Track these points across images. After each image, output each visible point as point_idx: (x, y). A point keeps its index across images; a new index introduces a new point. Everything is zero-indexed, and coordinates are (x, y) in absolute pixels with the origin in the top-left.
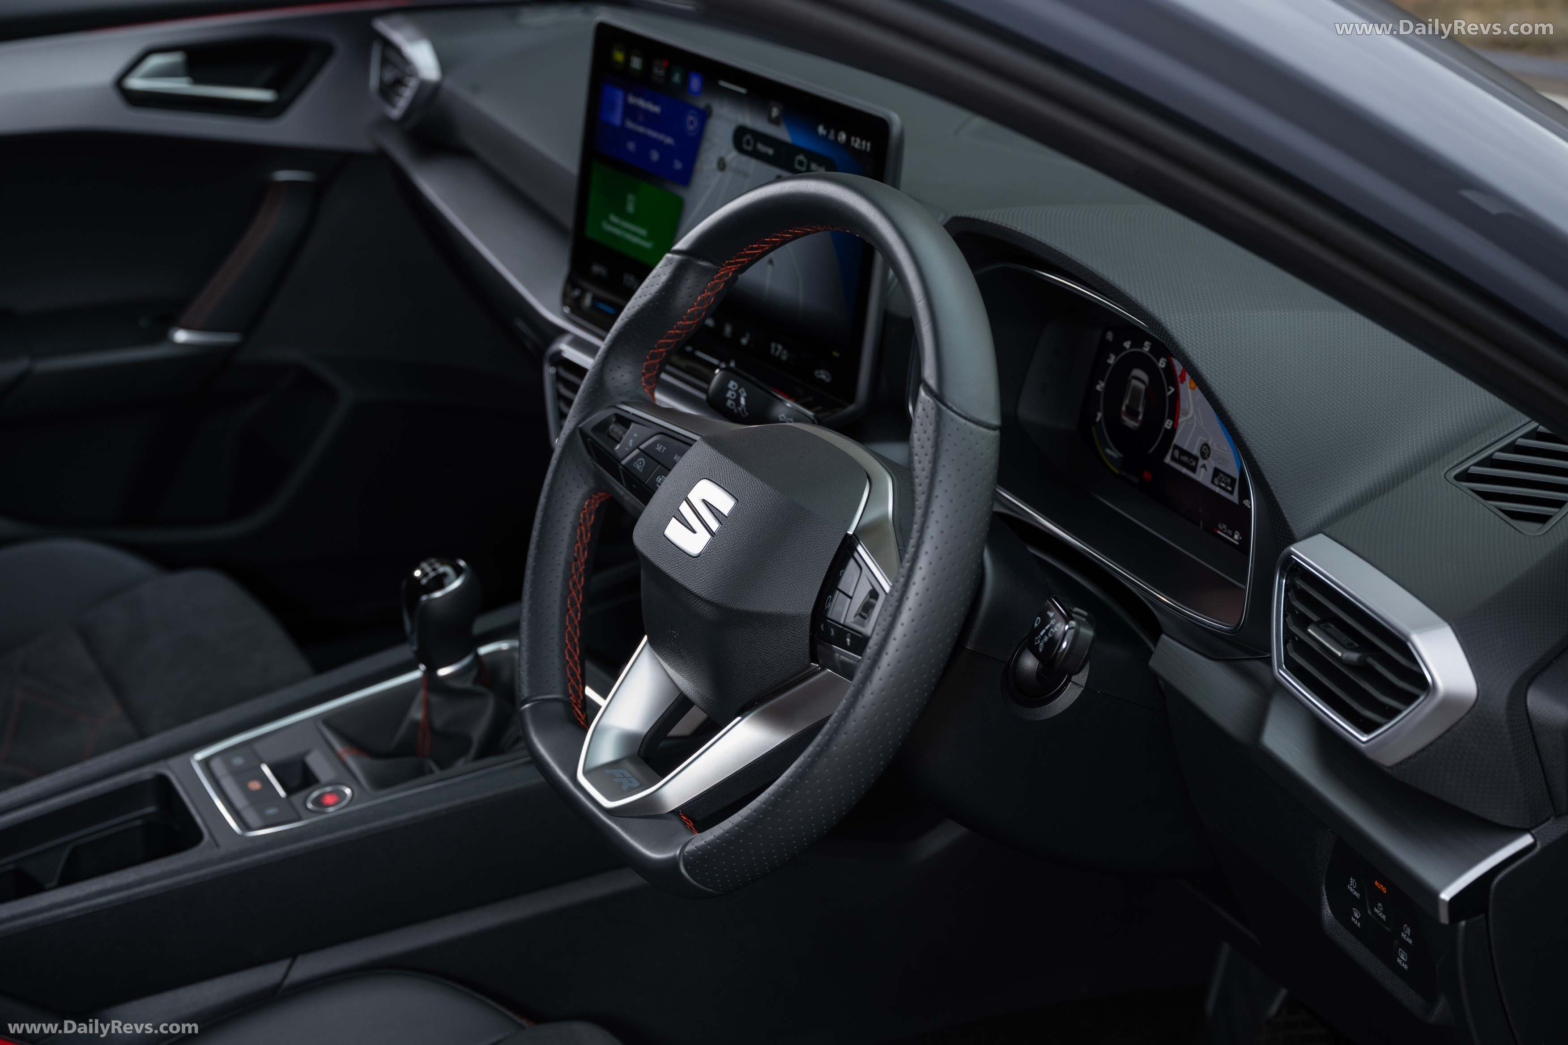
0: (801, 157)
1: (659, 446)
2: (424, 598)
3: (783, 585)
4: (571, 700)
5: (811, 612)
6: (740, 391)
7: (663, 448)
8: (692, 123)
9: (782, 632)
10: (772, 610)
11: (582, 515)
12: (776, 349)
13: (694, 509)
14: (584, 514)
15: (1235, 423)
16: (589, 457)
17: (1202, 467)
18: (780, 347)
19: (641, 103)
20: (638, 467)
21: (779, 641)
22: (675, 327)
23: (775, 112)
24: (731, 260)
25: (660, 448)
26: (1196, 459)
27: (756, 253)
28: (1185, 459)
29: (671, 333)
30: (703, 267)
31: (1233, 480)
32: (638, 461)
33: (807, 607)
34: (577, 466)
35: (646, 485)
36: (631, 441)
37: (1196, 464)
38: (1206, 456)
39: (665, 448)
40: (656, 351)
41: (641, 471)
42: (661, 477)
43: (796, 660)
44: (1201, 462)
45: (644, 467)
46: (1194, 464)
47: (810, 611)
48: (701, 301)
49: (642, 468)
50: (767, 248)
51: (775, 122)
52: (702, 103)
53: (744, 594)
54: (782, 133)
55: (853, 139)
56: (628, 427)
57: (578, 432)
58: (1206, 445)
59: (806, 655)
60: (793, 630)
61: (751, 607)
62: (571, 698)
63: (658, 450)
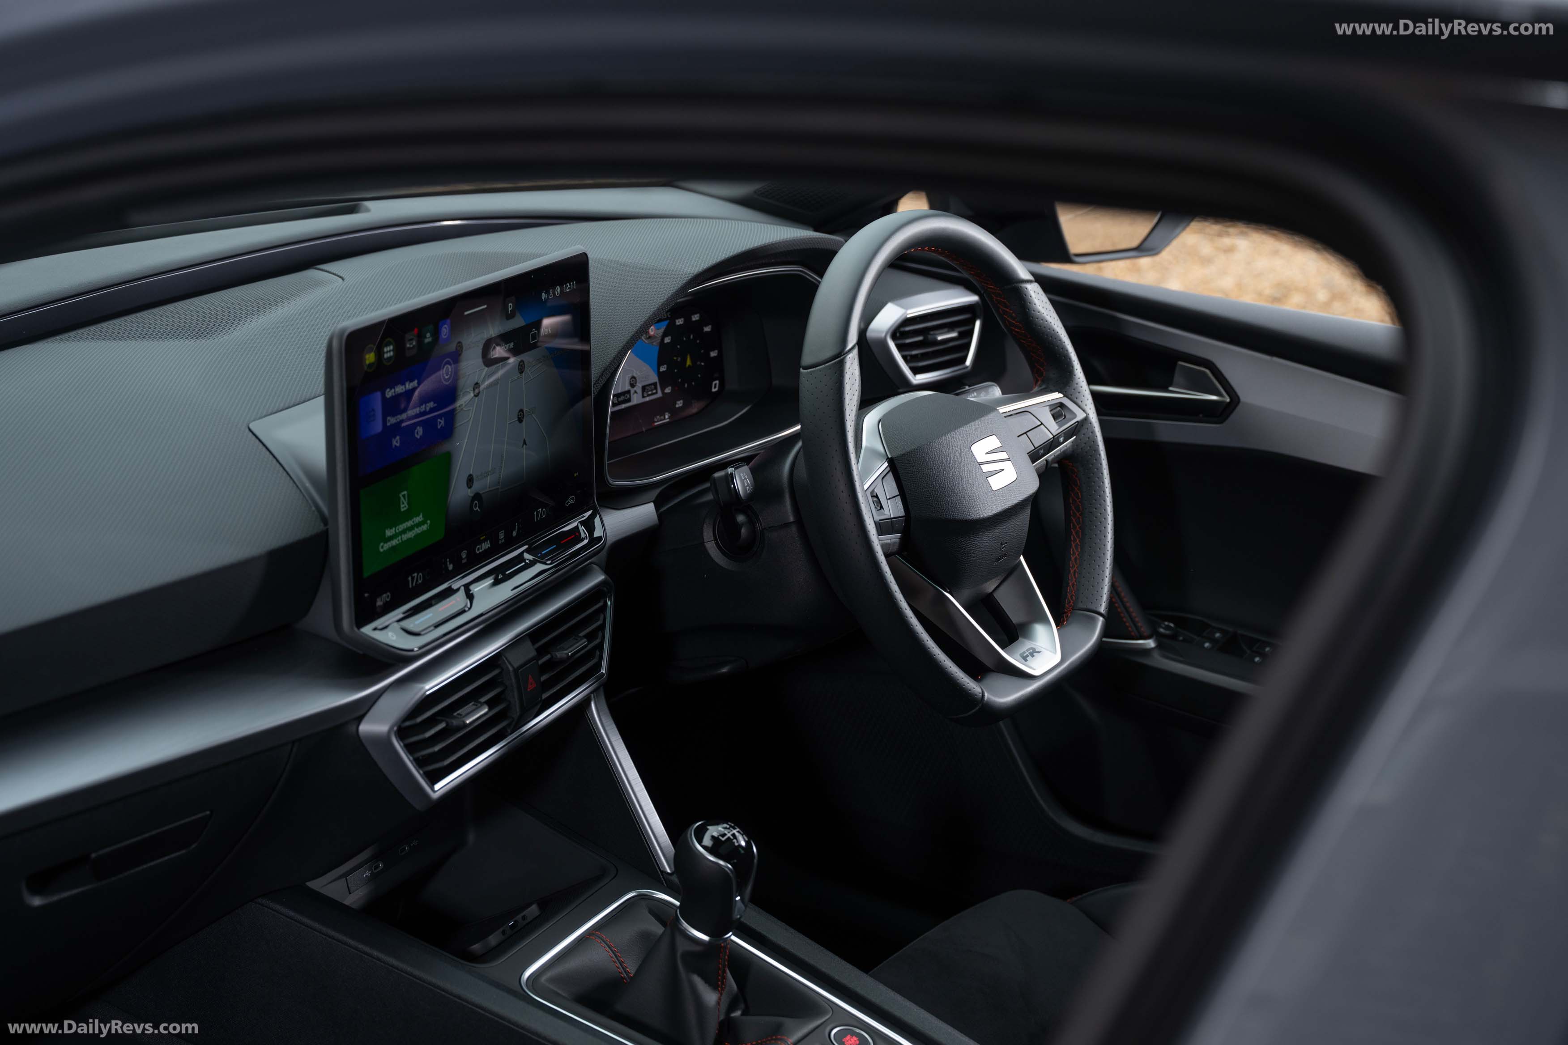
0: (533, 331)
13: (989, 462)
17: (634, 394)
19: (400, 390)
23: (511, 307)
26: (629, 392)
31: (655, 384)
37: (630, 396)
44: (632, 391)
46: (628, 396)
51: (512, 315)
52: (453, 345)
54: (518, 321)
55: (564, 286)
58: (633, 377)
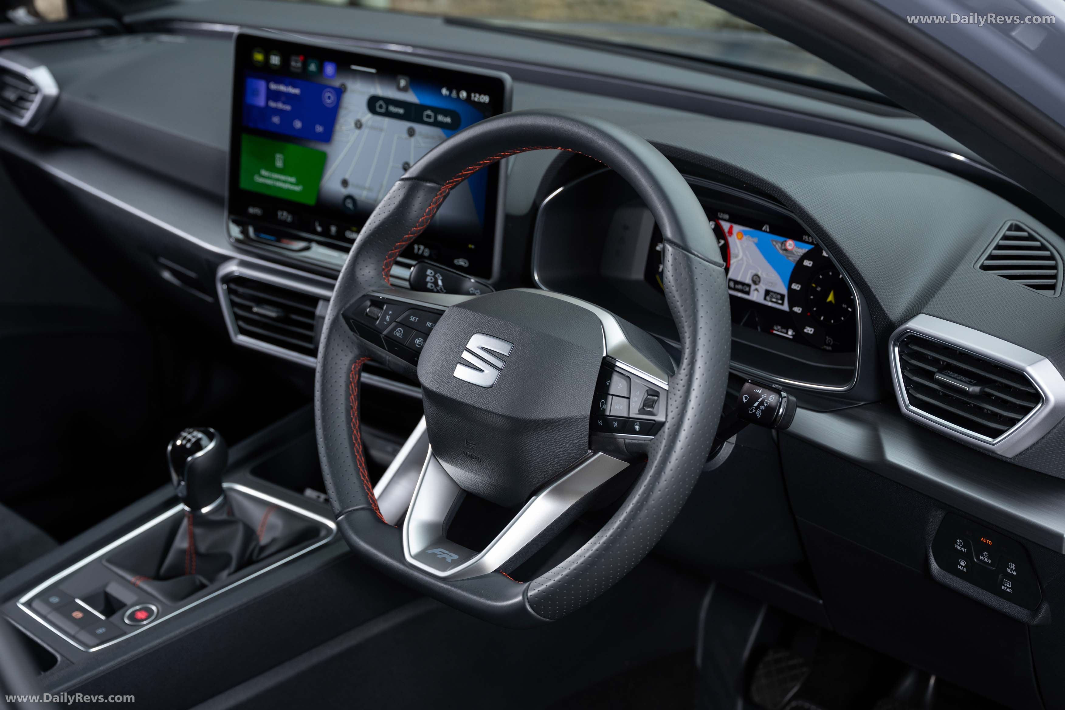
0: (429, 112)
1: (413, 318)
2: (189, 459)
3: (566, 397)
4: (373, 507)
5: (589, 414)
6: (437, 276)
7: (416, 319)
8: (329, 98)
9: (568, 431)
10: (561, 416)
11: (351, 376)
12: (419, 249)
13: (476, 355)
14: (352, 374)
15: (842, 249)
16: (351, 333)
17: (754, 290)
18: (422, 247)
19: (282, 88)
20: (398, 335)
21: (566, 437)
22: (410, 232)
23: (403, 83)
24: (450, 180)
25: (414, 319)
26: (749, 286)
27: (467, 174)
28: (739, 287)
29: (406, 237)
30: (431, 187)
31: (782, 297)
32: (397, 330)
33: (587, 411)
34: (343, 341)
35: (407, 347)
36: (387, 317)
37: (750, 289)
38: (757, 282)
39: (417, 319)
40: (393, 252)
41: (401, 337)
42: (418, 340)
43: (578, 449)
44: (753, 287)
45: (403, 334)
46: (747, 289)
47: (589, 412)
48: (428, 211)
49: (401, 335)
50: (477, 169)
51: (404, 90)
52: (337, 83)
53: (538, 408)
54: (411, 97)
55: (473, 95)
56: (382, 308)
57: (341, 317)
58: (756, 275)
59: (586, 444)
60: (577, 428)
61: (546, 416)
62: (372, 506)
63: (412, 321)
